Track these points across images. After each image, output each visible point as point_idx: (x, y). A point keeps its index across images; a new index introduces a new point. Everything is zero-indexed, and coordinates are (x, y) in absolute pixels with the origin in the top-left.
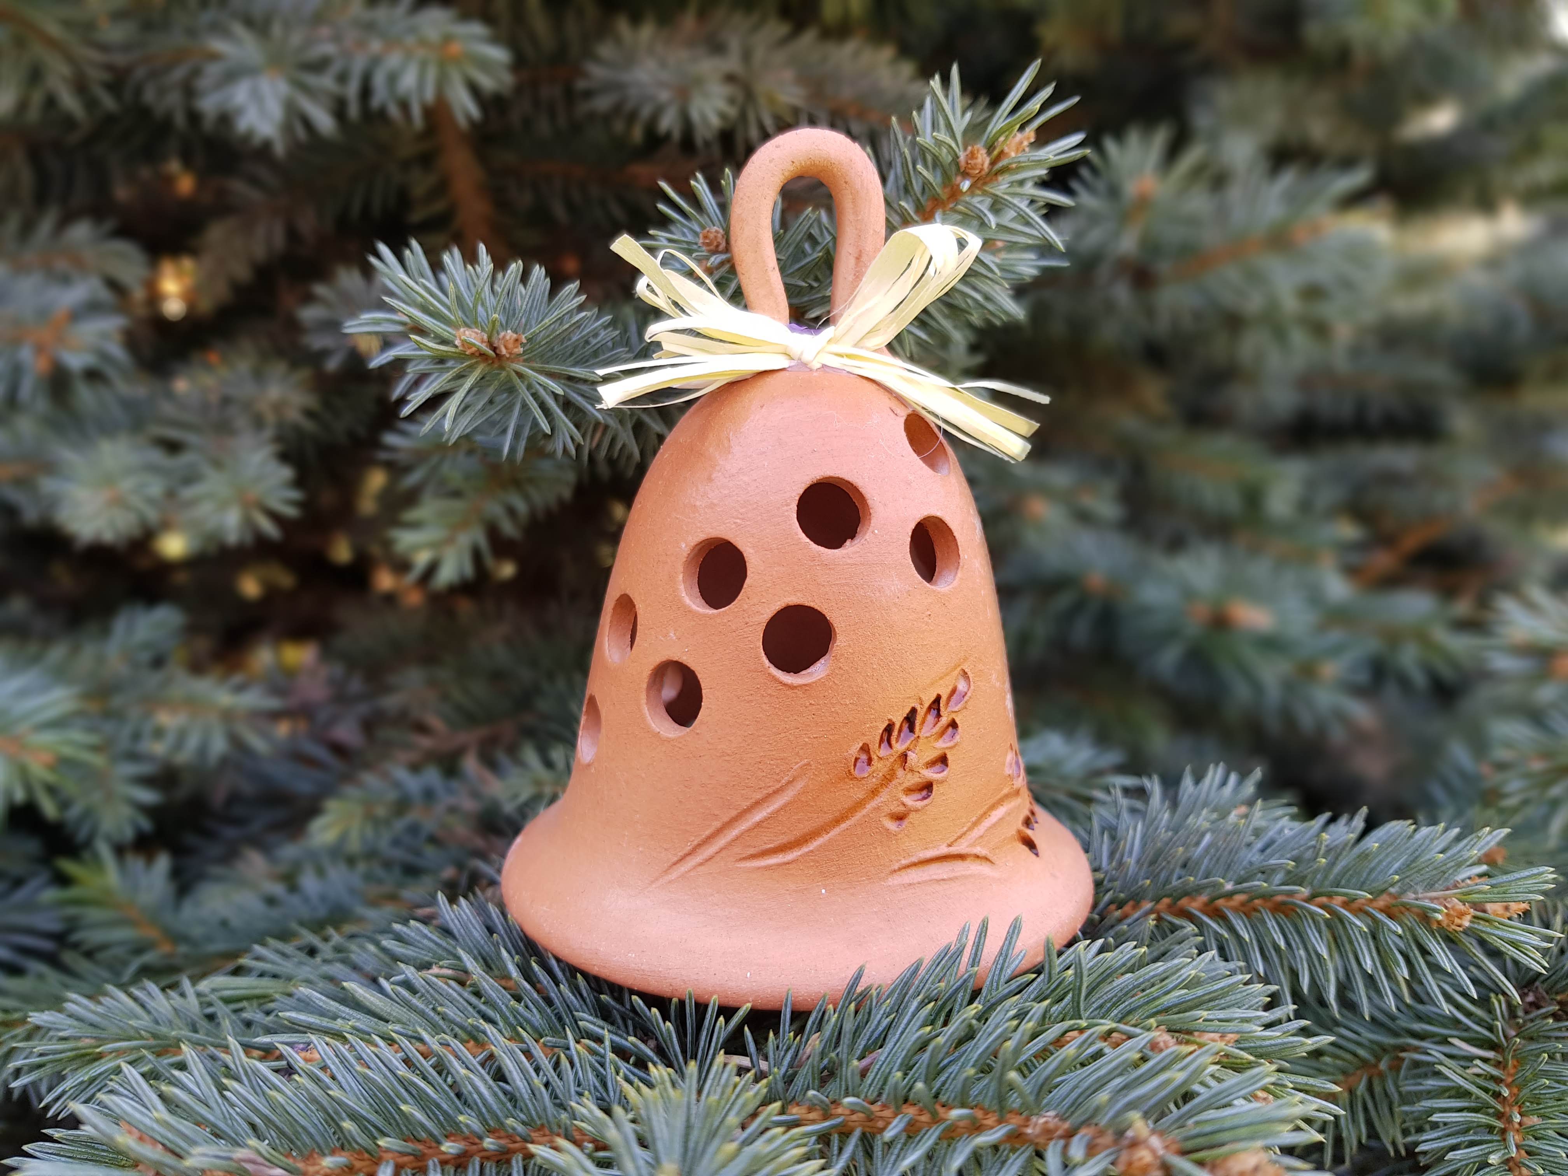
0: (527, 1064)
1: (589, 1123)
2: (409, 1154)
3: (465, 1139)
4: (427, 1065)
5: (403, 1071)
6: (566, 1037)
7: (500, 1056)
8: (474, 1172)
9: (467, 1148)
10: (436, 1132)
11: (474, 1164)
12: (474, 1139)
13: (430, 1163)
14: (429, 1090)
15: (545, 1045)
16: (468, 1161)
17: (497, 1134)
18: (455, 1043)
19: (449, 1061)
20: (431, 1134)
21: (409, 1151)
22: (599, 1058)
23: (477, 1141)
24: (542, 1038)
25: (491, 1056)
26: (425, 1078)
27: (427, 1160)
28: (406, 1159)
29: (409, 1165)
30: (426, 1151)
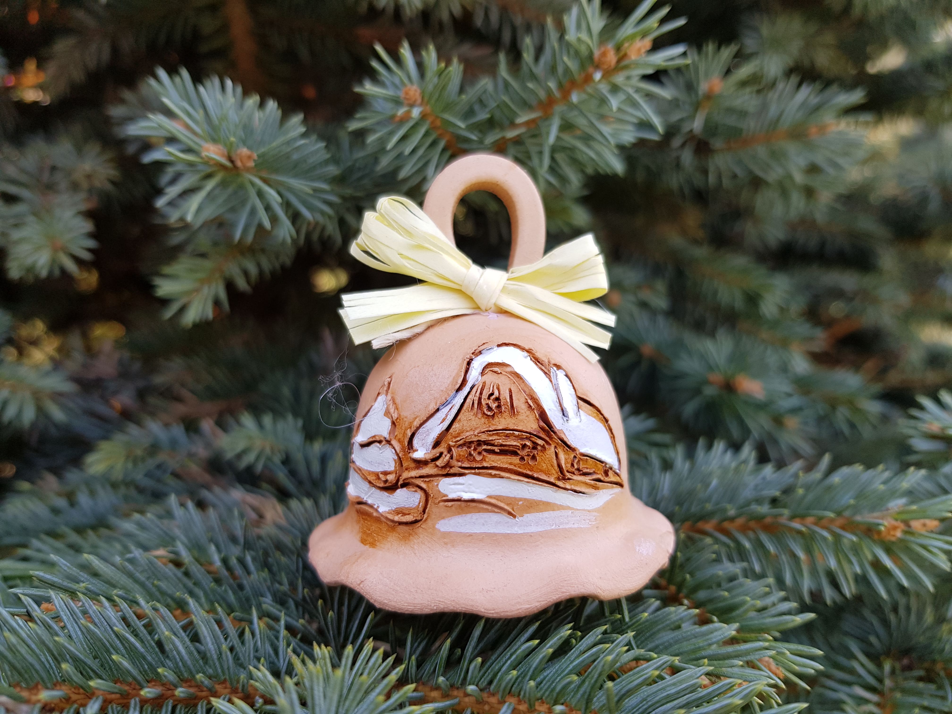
0: (219, 633)
1: (262, 683)
2: (117, 693)
3: (163, 685)
4: (139, 624)
5: (120, 628)
6: (250, 614)
7: (198, 623)
8: (166, 712)
9: (164, 692)
10: (140, 678)
11: (167, 706)
12: (170, 687)
13: (132, 702)
14: (138, 645)
15: (235, 618)
16: (163, 702)
17: (188, 684)
18: (163, 610)
19: (157, 624)
20: (135, 678)
21: (116, 690)
22: (275, 633)
23: (172, 687)
24: (232, 612)
25: (191, 623)
26: (136, 635)
27: (131, 699)
28: (113, 696)
29: (115, 701)
30: (130, 691)
